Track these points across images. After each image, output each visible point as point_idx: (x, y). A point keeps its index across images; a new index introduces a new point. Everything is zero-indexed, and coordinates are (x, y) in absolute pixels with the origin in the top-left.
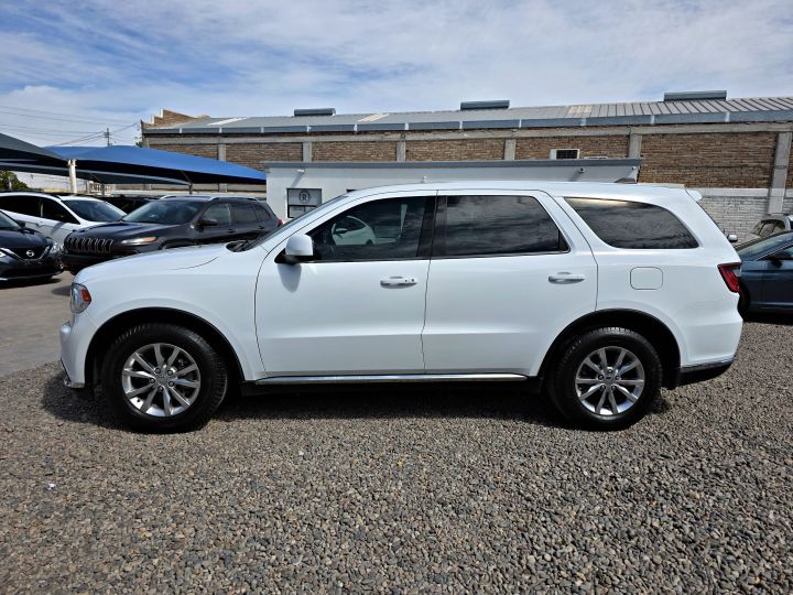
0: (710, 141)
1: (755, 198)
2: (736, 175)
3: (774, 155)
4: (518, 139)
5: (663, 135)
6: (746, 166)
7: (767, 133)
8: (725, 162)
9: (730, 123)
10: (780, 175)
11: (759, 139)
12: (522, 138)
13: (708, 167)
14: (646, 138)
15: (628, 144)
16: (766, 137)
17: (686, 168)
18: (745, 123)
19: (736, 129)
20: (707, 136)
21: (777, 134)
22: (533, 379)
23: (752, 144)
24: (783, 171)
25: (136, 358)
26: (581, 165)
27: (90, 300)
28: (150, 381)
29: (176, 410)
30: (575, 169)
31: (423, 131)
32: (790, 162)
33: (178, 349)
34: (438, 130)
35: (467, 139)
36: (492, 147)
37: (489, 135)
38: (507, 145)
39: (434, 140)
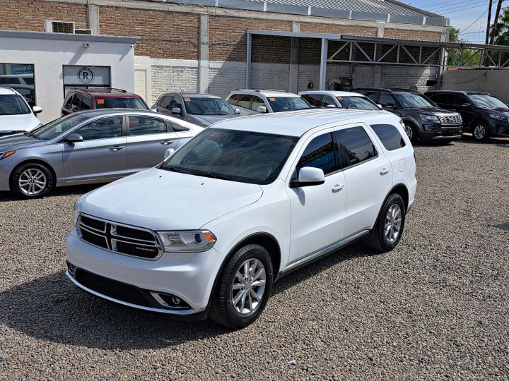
0: (154, 17)
1: (190, 68)
2: (175, 48)
3: (199, 33)
5: (117, 7)
6: (182, 41)
7: (193, 14)
8: (167, 37)
9: (167, 3)
10: (205, 50)
11: (188, 18)
14: (102, 9)
15: (87, 13)
16: (192, 18)
18: (177, 4)
19: (171, 8)
20: (151, 12)
21: (199, 15)
22: (371, 231)
23: (183, 22)
24: (207, 46)
25: (238, 274)
26: (85, 40)
27: (216, 239)
28: (242, 289)
29: (254, 305)
30: (80, 44)
32: (210, 39)
33: (257, 261)
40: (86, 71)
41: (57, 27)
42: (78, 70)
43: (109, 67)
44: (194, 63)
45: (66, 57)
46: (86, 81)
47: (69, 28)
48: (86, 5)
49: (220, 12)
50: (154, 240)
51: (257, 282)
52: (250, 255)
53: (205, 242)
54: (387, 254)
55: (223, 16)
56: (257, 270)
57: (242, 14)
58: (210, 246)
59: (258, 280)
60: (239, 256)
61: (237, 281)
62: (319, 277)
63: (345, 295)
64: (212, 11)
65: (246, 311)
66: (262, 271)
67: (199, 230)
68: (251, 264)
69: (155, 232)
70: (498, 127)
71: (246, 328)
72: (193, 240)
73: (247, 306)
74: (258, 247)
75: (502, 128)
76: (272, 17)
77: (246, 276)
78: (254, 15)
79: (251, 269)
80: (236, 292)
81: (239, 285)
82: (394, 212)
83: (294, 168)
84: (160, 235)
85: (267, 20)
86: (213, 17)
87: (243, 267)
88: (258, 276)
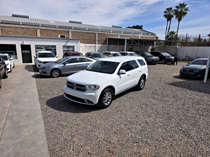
0: (85, 34)
2: (90, 41)
3: (95, 38)
5: (75, 32)
8: (88, 39)
9: (88, 30)
10: (97, 42)
13: (85, 39)
16: (94, 34)
19: (89, 32)
22: (137, 85)
23: (92, 35)
26: (68, 40)
27: (100, 87)
28: (106, 99)
29: (109, 103)
30: (67, 40)
31: (7, 23)
32: (98, 39)
33: (109, 92)
34: (13, 24)
35: (24, 28)
36: (32, 30)
37: (31, 27)
38: (37, 30)
39: (12, 27)
40: (68, 47)
41: (61, 36)
42: (66, 47)
43: (74, 46)
44: (94, 45)
45: (64, 44)
46: (68, 50)
47: (64, 37)
48: (68, 31)
49: (100, 33)
50: (85, 87)
52: (108, 91)
53: (97, 88)
54: (141, 91)
56: (109, 94)
57: (106, 33)
60: (105, 91)
61: (105, 97)
62: (124, 96)
63: (130, 100)
64: (98, 32)
65: (107, 104)
67: (95, 85)
68: (108, 93)
69: (85, 85)
70: (168, 60)
71: (107, 108)
72: (94, 87)
73: (107, 103)
74: (110, 89)
77: (107, 96)
78: (109, 33)
80: (104, 100)
82: (142, 81)
85: (112, 35)
86: (99, 34)
87: (106, 94)
88: (110, 96)
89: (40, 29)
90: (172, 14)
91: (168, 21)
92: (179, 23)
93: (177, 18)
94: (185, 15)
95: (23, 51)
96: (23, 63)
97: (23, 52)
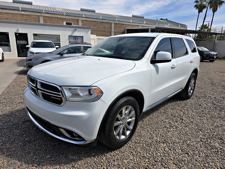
0: (98, 24)
2: (104, 33)
3: (111, 29)
4: (44, 17)
5: (87, 20)
6: (106, 31)
7: (109, 23)
8: (102, 30)
9: (102, 19)
11: (108, 24)
12: (45, 16)
13: (98, 31)
14: (83, 21)
15: (78, 22)
17: (93, 30)
18: (105, 20)
19: (103, 21)
20: (97, 22)
21: (111, 23)
22: (183, 90)
23: (107, 26)
24: (113, 33)
25: (118, 116)
26: (76, 29)
27: (103, 93)
28: (121, 125)
29: (128, 133)
30: (74, 29)
31: (3, 9)
32: (114, 31)
33: (130, 107)
34: (11, 9)
35: (24, 14)
36: (34, 18)
37: (32, 14)
38: (40, 18)
39: (9, 13)
40: (75, 37)
41: (67, 23)
42: (73, 37)
43: (83, 37)
45: (70, 33)
47: (71, 24)
48: (78, 20)
49: (117, 22)
50: (60, 93)
51: (130, 120)
52: (127, 103)
53: (95, 95)
54: (188, 100)
55: (118, 24)
56: (130, 112)
57: (124, 23)
58: (98, 98)
59: (131, 118)
60: (120, 104)
61: (118, 120)
62: (159, 112)
64: (115, 22)
65: (123, 137)
66: (133, 112)
67: (91, 86)
68: (126, 109)
69: (60, 86)
70: (207, 57)
71: (123, 148)
72: (87, 93)
73: (124, 134)
74: (131, 98)
75: (208, 57)
76: (133, 24)
77: (123, 116)
78: (128, 23)
79: (126, 112)
80: (116, 127)
81: (119, 122)
83: (153, 53)
84: (64, 89)
85: (132, 25)
86: (115, 24)
87: (122, 111)
88: (130, 116)
89: (43, 16)
90: (204, 3)
91: (199, 12)
92: (214, 14)
93: (212, 9)
94: (222, 4)
95: (18, 41)
96: (19, 56)
97: (18, 43)
